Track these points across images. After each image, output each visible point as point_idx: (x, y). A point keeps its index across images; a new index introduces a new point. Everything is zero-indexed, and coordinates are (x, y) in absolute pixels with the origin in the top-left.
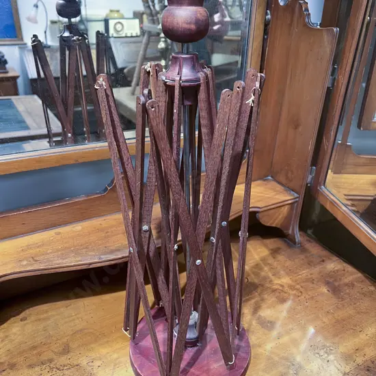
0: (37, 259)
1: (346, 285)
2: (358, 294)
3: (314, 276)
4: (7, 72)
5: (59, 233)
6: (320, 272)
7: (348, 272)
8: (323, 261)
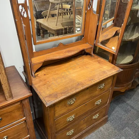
1: (101, 62)
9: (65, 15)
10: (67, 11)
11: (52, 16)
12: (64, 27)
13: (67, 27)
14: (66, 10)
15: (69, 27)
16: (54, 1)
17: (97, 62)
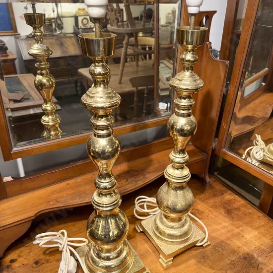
0: (58, 200)
1: (236, 209)
2: (242, 215)
3: (217, 204)
4: (8, 56)
5: (68, 184)
6: (221, 201)
7: (237, 201)
8: (223, 194)
9: (146, 59)
10: (150, 51)
11: (114, 61)
12: (137, 88)
13: (145, 87)
14: (147, 49)
15: (149, 87)
16: (117, 28)
17: (222, 211)
